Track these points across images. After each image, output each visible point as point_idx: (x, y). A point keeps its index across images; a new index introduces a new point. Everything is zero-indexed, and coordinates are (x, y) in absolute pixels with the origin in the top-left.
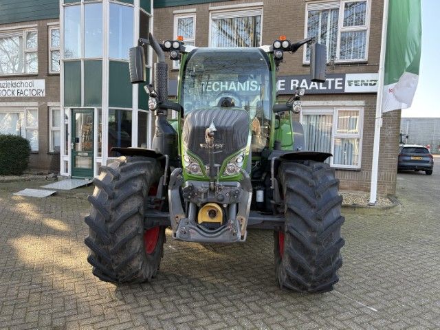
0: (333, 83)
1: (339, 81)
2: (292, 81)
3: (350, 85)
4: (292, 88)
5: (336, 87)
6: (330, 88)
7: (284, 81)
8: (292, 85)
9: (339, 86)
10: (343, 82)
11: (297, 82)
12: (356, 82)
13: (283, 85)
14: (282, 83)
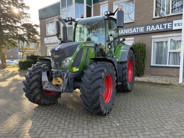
0: (167, 26)
1: (170, 25)
2: (147, 27)
3: (175, 26)
4: (147, 30)
5: (169, 28)
6: (165, 28)
7: (144, 27)
8: (147, 29)
9: (170, 27)
10: (172, 24)
11: (150, 27)
12: (178, 24)
13: (144, 29)
14: (143, 28)
